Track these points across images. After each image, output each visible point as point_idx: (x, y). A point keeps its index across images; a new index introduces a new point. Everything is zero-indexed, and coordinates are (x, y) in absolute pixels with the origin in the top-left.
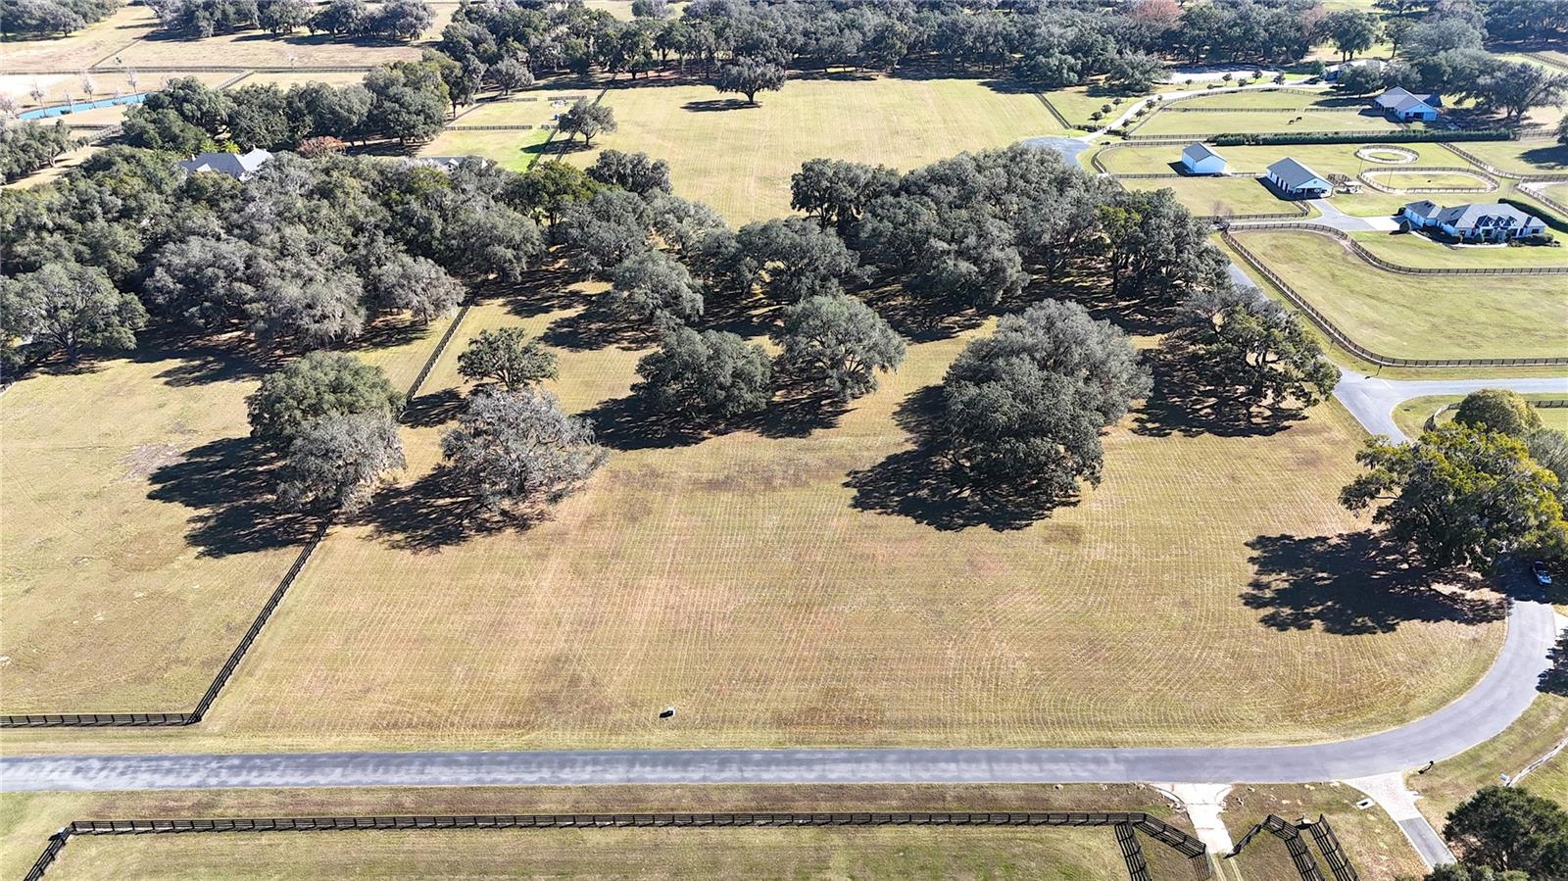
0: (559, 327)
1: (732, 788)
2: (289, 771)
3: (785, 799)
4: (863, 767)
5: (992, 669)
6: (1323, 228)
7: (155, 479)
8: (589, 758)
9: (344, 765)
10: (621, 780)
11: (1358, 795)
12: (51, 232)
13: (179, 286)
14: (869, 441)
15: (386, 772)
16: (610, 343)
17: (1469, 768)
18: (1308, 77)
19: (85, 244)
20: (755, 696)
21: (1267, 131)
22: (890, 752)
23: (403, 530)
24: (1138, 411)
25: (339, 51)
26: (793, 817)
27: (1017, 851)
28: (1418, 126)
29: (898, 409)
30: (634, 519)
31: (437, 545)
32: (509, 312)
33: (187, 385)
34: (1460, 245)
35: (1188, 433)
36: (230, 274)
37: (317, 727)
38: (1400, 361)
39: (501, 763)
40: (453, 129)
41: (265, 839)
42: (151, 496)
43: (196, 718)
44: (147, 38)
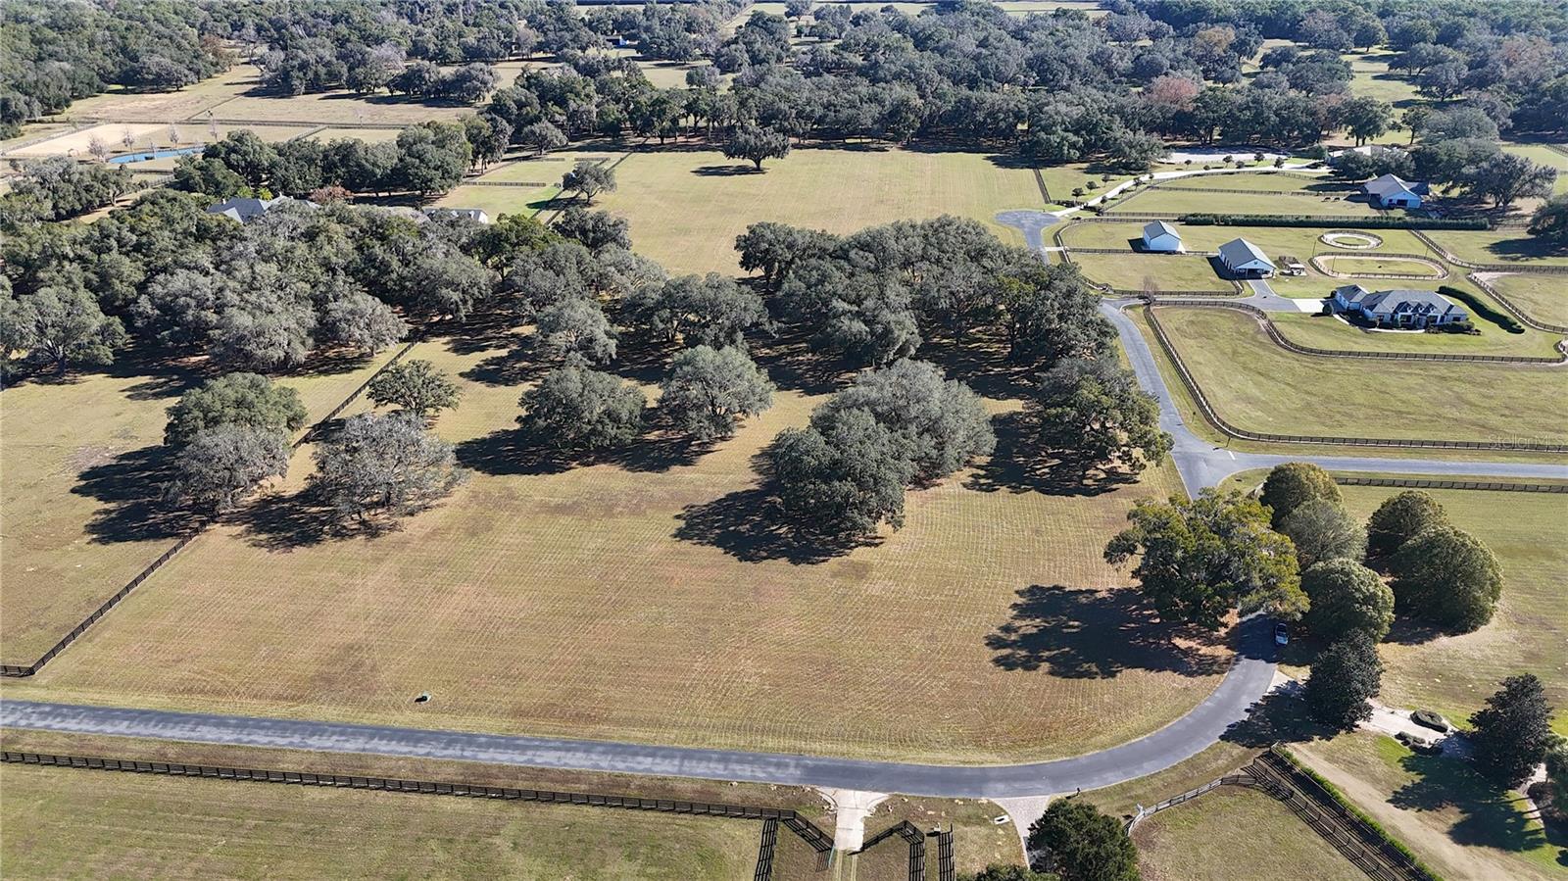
0: (487, 364)
1: (448, 763)
2: (86, 721)
3: (489, 776)
4: (570, 755)
5: (728, 681)
6: (1247, 307)
7: (83, 477)
8: (338, 729)
9: (132, 719)
10: (357, 749)
11: (1000, 811)
12: (71, 261)
13: (157, 312)
14: (715, 479)
15: (164, 727)
16: (527, 380)
17: (1116, 798)
18: (1312, 161)
19: (95, 273)
20: (508, 690)
21: (1240, 212)
22: (598, 745)
23: (270, 531)
24: (979, 467)
25: (410, 110)
26: (486, 790)
27: (668, 834)
28: (1399, 213)
29: (758, 452)
30: (474, 534)
31: (292, 546)
32: (449, 350)
33: (145, 399)
34: (1376, 329)
35: (1016, 490)
36: (201, 305)
37: (126, 686)
38: (1254, 435)
39: (263, 728)
40: (475, 184)
41: (44, 771)
42: (73, 491)
43: (31, 672)
44: (247, 94)
